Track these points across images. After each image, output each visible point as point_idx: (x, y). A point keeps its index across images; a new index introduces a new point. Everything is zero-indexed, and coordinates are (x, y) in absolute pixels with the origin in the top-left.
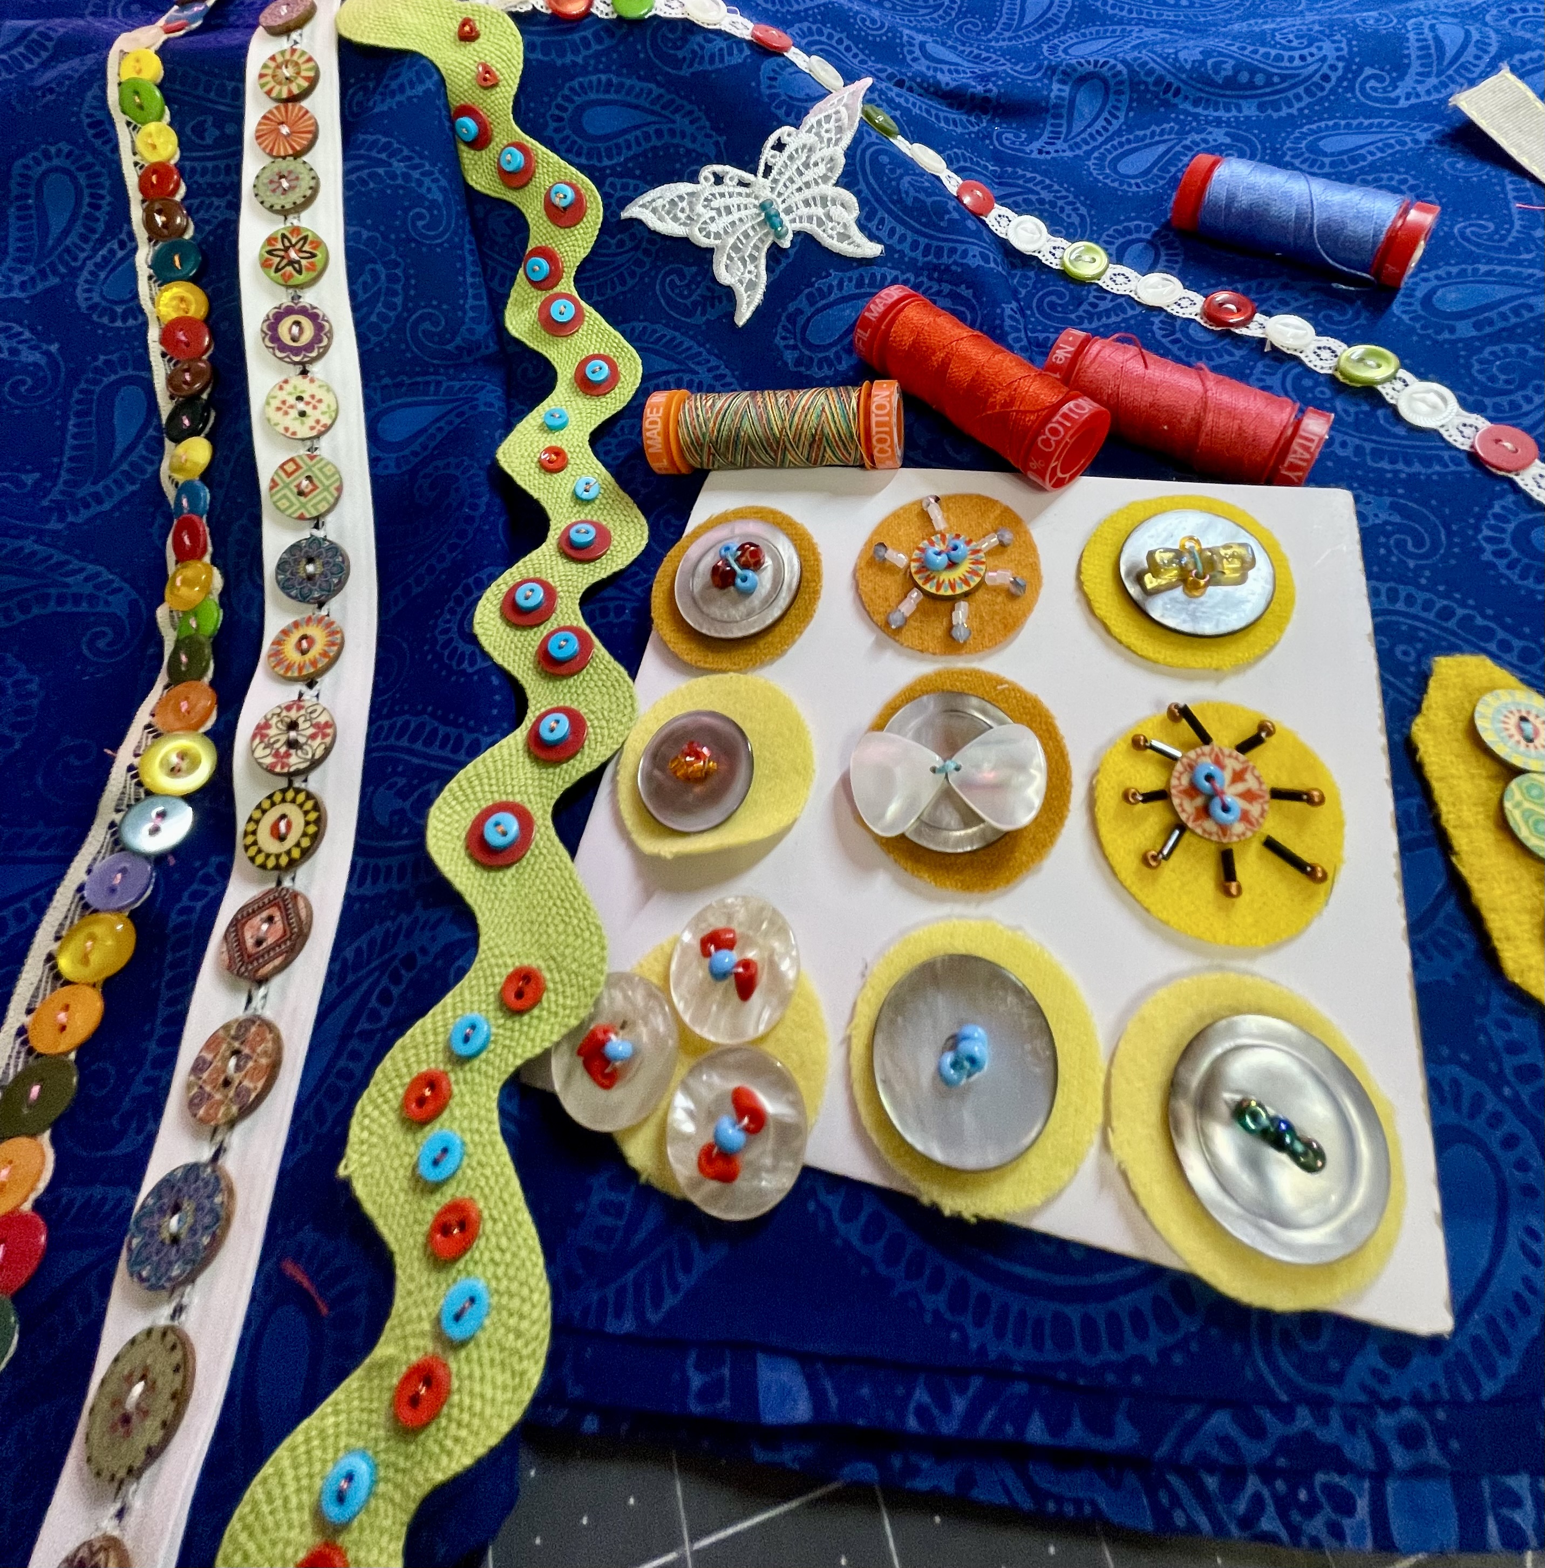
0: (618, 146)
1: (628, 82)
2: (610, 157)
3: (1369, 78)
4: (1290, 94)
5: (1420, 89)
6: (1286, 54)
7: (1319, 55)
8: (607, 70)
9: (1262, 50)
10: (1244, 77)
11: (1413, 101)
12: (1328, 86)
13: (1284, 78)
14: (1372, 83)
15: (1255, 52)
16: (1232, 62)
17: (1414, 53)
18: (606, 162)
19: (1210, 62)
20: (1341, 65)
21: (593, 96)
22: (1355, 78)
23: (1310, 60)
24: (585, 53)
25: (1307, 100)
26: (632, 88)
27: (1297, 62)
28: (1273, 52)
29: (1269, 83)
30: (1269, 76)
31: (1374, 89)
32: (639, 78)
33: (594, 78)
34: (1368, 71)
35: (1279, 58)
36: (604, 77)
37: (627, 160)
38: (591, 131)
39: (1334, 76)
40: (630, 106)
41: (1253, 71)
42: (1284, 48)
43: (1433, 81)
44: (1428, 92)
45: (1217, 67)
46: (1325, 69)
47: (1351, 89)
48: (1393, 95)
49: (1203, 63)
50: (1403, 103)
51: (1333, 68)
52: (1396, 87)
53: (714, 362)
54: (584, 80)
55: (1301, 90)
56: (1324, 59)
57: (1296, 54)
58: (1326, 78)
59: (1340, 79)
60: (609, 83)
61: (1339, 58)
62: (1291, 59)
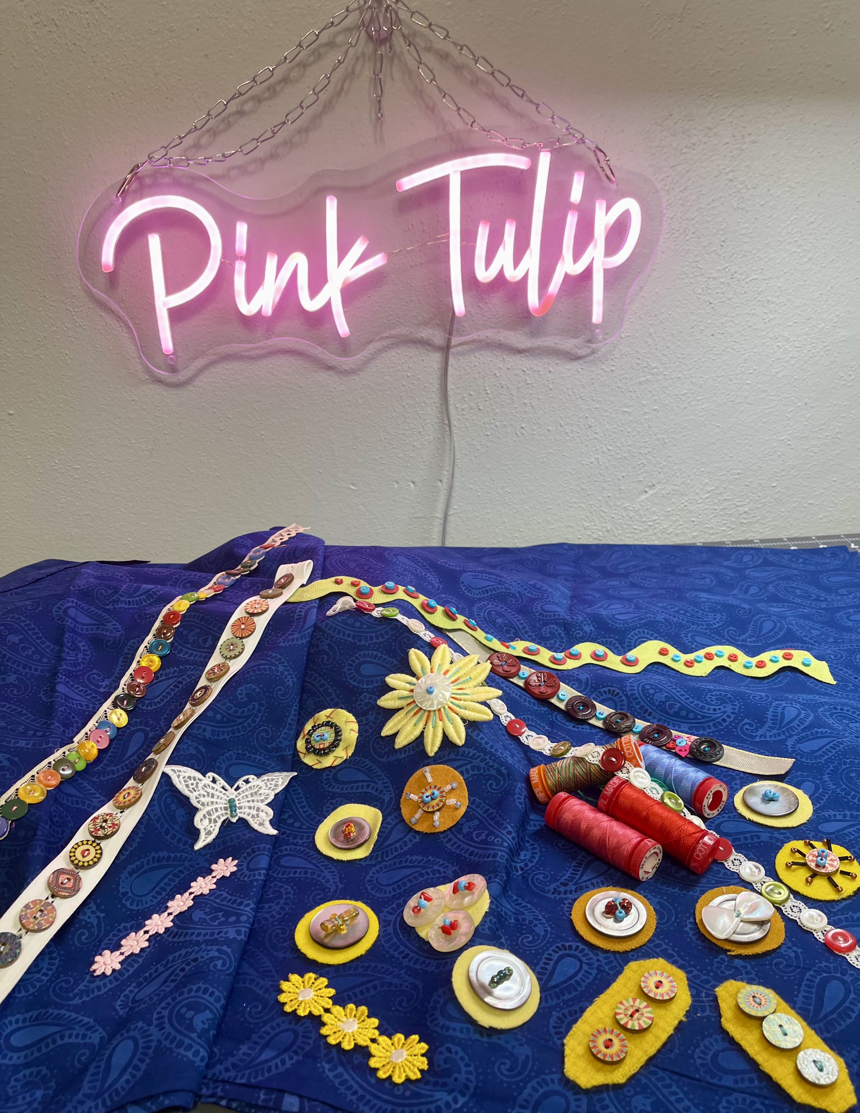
0: (372, 681)
1: (384, 657)
2: (367, 685)
3: (746, 724)
4: (705, 725)
5: (768, 734)
6: (707, 706)
7: (723, 710)
8: (377, 650)
9: (696, 702)
10: (683, 713)
11: (762, 739)
12: (725, 724)
13: (703, 717)
14: (747, 726)
15: (692, 702)
16: (679, 705)
17: (770, 717)
18: (365, 686)
19: (668, 703)
20: (733, 716)
21: (369, 659)
22: (738, 724)
23: (718, 711)
24: (370, 642)
25: (713, 729)
26: (386, 659)
27: (711, 711)
28: (701, 704)
29: (696, 718)
30: (696, 715)
31: (747, 729)
32: (390, 657)
33: (371, 652)
34: (746, 721)
35: (703, 708)
36: (375, 653)
37: (374, 687)
38: (363, 672)
39: (728, 720)
40: (383, 666)
41: (689, 711)
42: (708, 704)
43: (775, 731)
44: (771, 737)
45: (671, 706)
46: (725, 717)
47: (736, 728)
48: (754, 734)
49: (664, 703)
50: (757, 739)
51: (729, 717)
52: (757, 731)
53: (386, 780)
54: (366, 652)
55: (711, 724)
56: (725, 712)
57: (712, 707)
58: (724, 720)
59: (731, 722)
60: (376, 656)
61: (732, 713)
62: (709, 709)
